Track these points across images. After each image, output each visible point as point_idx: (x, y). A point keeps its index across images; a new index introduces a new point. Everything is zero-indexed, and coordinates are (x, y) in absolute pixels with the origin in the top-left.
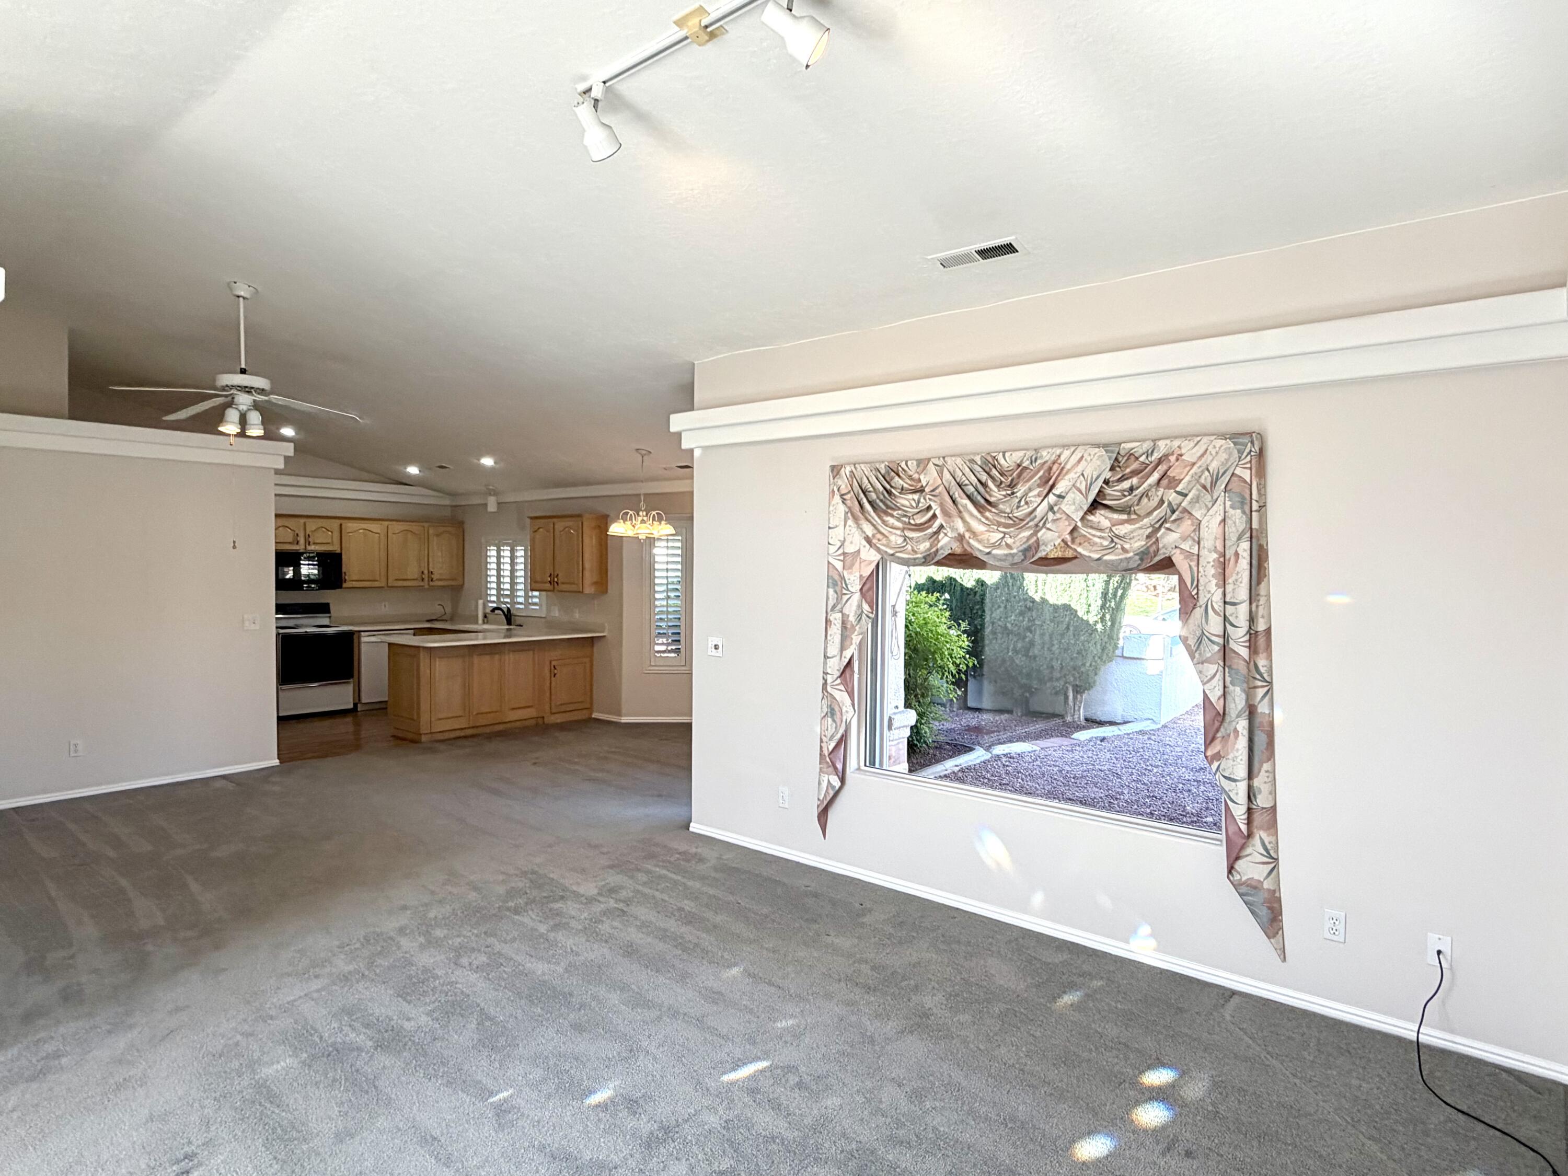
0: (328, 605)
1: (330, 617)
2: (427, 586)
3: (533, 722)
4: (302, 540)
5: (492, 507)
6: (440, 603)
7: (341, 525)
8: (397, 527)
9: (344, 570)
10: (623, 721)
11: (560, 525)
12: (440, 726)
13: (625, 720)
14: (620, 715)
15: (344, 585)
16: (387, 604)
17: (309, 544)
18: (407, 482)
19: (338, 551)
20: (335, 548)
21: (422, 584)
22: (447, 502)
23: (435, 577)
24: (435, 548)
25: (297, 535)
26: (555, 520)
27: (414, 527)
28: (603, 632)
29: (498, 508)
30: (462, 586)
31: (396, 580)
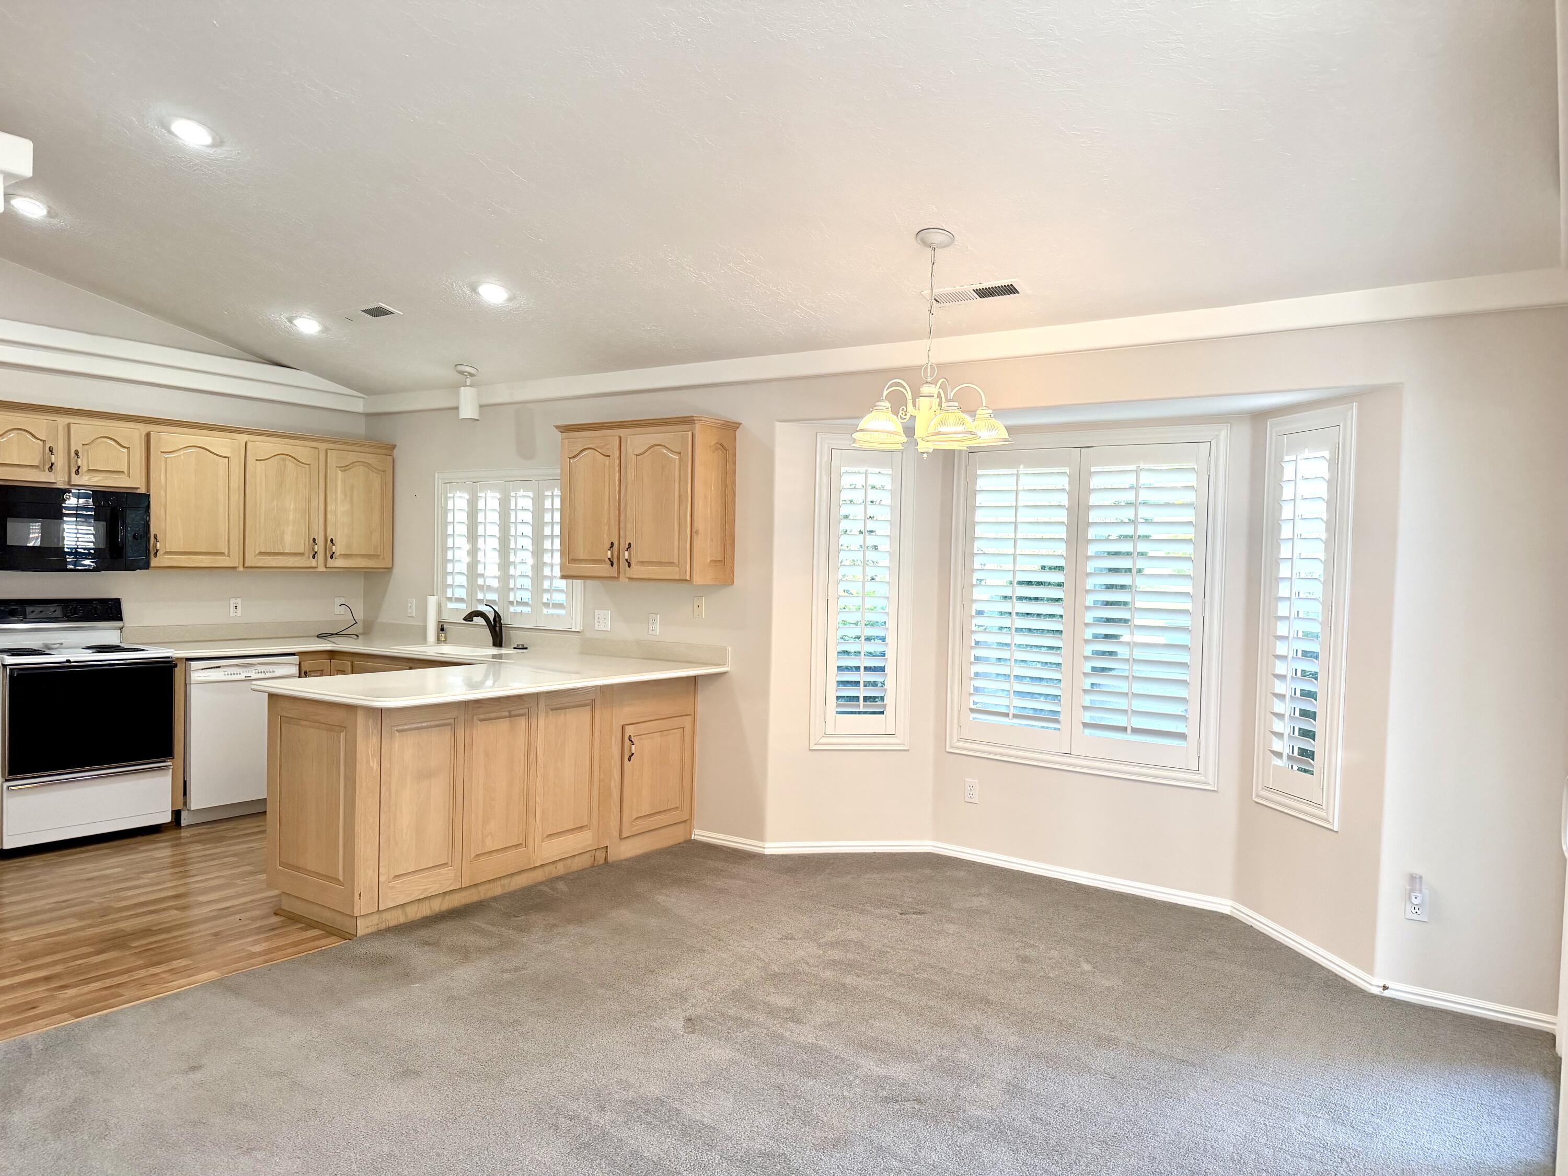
0: (117, 602)
1: (121, 629)
2: (321, 569)
3: (585, 861)
4: (59, 459)
5: (468, 410)
6: (342, 601)
7: (148, 435)
8: (262, 446)
9: (153, 531)
10: (768, 852)
11: (638, 441)
12: (396, 895)
13: (772, 847)
14: (761, 838)
15: (154, 562)
16: (239, 601)
17: (77, 472)
18: (286, 363)
19: (142, 490)
20: (132, 481)
21: (313, 563)
22: (359, 406)
23: (338, 549)
24: (340, 496)
25: (51, 450)
26: (623, 432)
27: (302, 451)
28: (723, 665)
29: (481, 413)
30: (389, 570)
31: (261, 553)
